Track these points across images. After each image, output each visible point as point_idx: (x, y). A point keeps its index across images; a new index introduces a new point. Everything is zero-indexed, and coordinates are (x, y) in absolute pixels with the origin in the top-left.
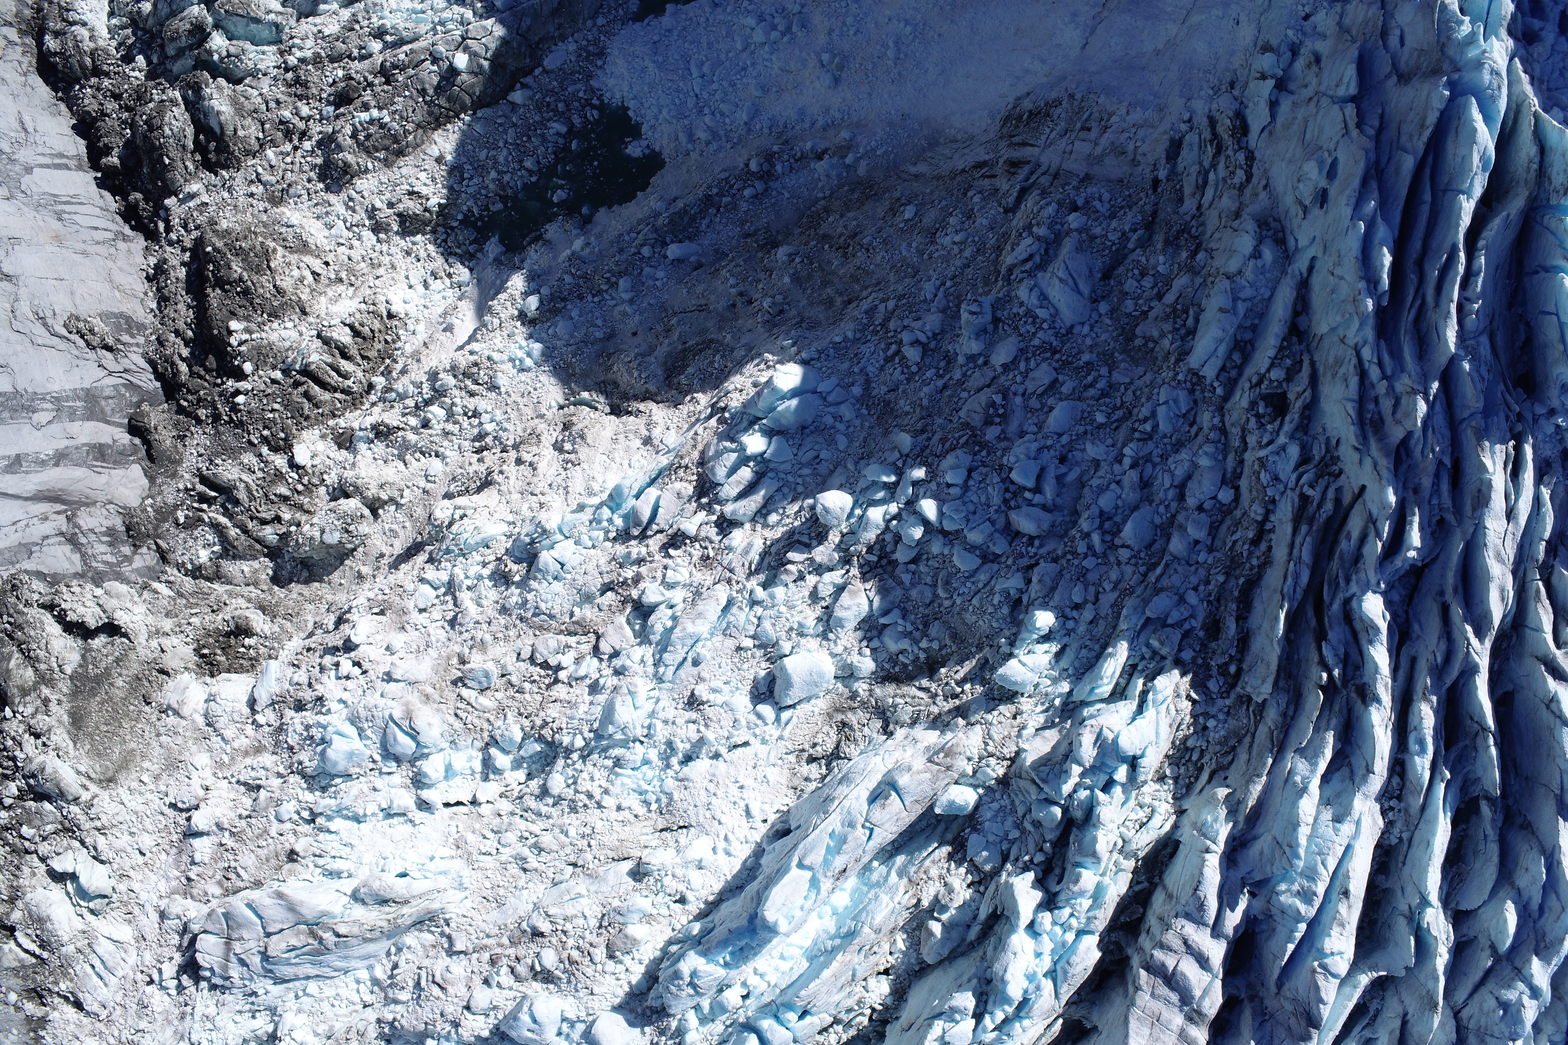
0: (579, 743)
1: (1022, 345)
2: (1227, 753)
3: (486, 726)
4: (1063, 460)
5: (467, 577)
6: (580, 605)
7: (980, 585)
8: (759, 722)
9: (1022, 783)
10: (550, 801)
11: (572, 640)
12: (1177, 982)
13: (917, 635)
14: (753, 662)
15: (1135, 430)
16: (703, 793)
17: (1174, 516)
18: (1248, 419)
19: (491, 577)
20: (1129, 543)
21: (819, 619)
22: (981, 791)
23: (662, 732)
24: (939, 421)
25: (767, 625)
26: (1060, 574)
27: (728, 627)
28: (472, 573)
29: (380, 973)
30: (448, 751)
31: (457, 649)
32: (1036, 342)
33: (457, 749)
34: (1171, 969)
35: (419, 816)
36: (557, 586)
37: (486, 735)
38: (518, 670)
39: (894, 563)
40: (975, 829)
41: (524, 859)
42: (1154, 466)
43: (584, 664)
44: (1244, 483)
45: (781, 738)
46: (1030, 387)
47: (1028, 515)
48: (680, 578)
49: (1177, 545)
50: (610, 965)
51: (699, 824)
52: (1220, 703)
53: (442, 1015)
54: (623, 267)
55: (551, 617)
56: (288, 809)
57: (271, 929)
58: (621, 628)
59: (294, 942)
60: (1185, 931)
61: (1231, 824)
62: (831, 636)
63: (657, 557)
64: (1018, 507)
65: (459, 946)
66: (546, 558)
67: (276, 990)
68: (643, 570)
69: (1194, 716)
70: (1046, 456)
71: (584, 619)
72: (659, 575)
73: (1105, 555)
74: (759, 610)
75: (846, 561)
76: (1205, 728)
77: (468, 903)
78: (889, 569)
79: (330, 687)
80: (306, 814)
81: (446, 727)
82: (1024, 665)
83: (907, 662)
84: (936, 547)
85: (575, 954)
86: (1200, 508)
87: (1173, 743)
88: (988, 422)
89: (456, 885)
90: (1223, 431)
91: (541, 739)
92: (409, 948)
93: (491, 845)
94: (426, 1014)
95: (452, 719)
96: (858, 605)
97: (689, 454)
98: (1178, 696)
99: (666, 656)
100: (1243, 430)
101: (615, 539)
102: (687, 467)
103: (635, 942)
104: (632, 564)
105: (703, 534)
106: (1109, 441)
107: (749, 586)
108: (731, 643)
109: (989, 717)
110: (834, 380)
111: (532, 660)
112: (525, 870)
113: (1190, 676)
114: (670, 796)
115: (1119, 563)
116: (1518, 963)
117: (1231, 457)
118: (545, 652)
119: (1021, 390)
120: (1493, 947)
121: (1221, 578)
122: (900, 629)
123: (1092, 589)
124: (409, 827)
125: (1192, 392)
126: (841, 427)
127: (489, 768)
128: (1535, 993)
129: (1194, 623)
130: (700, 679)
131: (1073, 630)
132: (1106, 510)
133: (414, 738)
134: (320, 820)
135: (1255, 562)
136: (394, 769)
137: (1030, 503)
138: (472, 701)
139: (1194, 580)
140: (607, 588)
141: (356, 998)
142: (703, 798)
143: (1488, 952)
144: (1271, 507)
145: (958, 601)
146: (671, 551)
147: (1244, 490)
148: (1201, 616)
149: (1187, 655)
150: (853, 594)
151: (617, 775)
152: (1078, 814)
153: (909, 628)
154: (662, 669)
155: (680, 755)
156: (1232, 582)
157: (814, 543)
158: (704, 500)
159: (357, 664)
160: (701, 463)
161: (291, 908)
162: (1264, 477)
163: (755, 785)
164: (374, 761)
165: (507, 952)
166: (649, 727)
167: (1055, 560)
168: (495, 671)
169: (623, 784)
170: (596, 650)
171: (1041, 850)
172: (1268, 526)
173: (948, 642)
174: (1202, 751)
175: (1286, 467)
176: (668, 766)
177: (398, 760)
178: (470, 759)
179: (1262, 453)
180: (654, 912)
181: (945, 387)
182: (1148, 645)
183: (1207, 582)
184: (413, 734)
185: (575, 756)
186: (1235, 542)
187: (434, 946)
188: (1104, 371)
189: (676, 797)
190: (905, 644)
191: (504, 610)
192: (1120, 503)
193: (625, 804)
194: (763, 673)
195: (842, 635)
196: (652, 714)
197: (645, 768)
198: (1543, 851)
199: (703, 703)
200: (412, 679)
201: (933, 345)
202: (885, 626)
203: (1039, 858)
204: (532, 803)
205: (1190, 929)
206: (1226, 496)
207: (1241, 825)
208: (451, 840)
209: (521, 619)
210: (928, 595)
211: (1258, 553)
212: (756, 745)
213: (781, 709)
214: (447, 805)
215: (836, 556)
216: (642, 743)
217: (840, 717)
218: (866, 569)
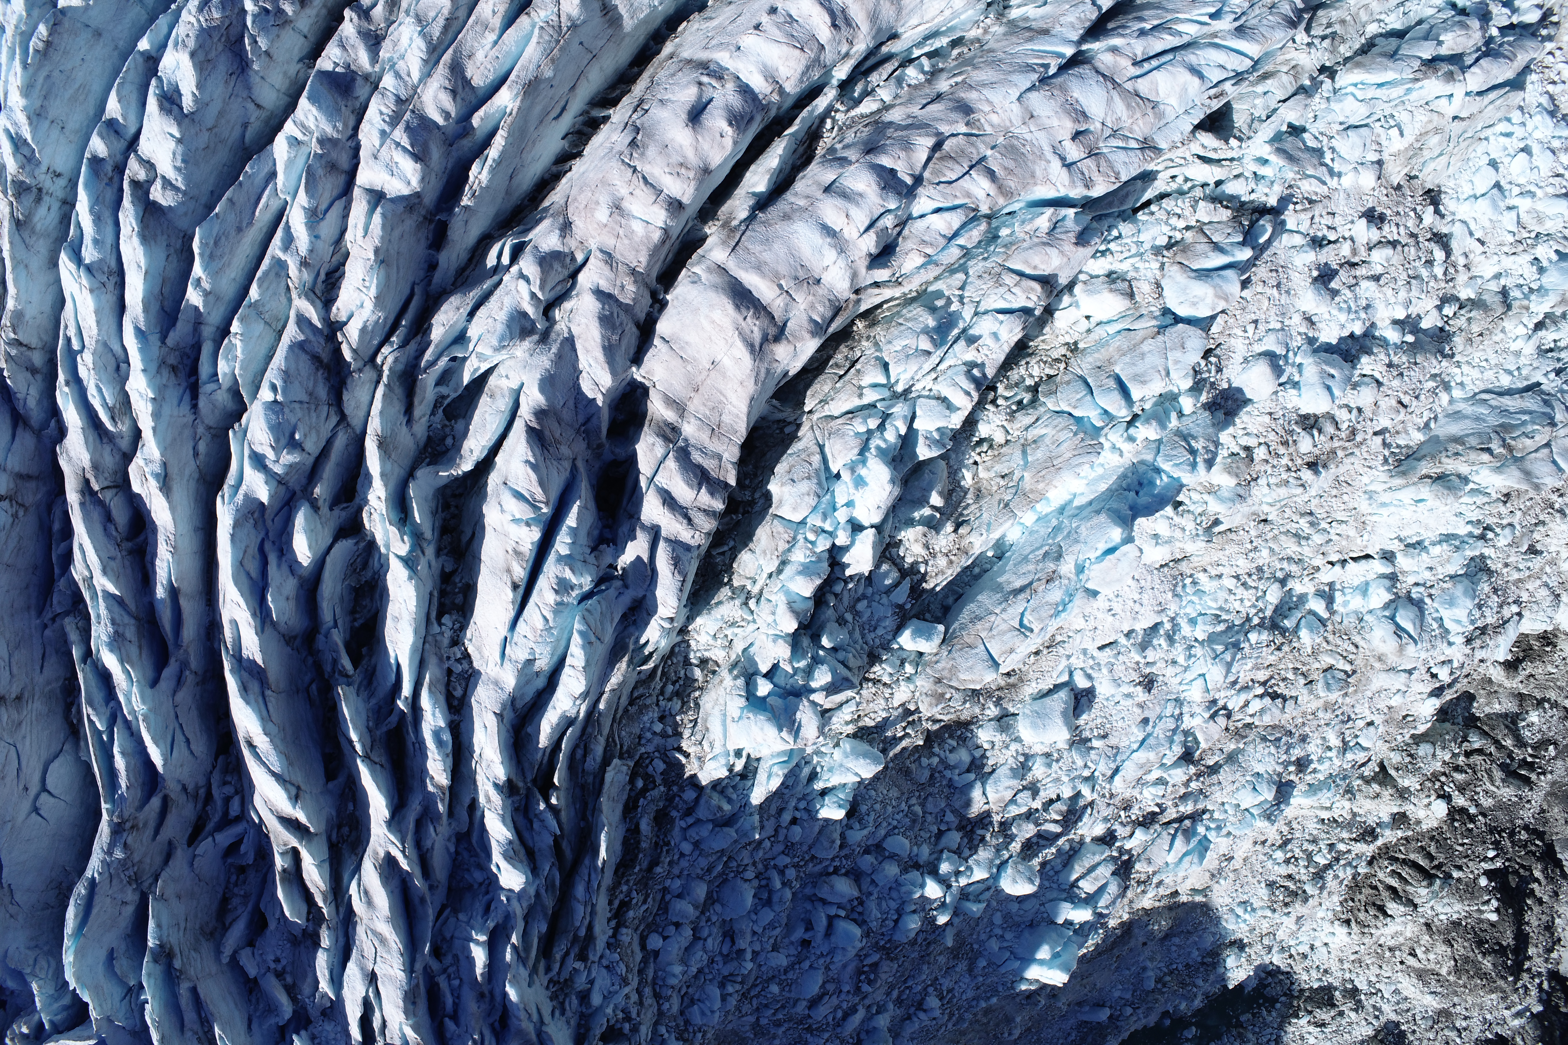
0: (1253, 637)
1: (839, 1030)
2: (640, 697)
3: (1331, 638)
4: (806, 944)
5: (1330, 759)
6: (1239, 751)
7: (885, 824)
8: (1090, 671)
9: (859, 663)
10: (1280, 575)
11: (1249, 720)
12: (695, 476)
13: (941, 768)
14: (1092, 725)
15: (742, 983)
16: (1145, 602)
17: (703, 913)
18: (638, 1015)
19: (1311, 761)
20: (746, 885)
21: (1030, 769)
22: (896, 646)
23: (1179, 653)
24: (915, 955)
25: (1080, 763)
26: (810, 848)
27: (1115, 755)
28: (1327, 764)
29: (1444, 398)
30: (1364, 611)
31: (1348, 700)
32: (826, 1035)
33: (1356, 613)
34: (703, 490)
35: (1395, 546)
36: (1260, 769)
37: (1330, 628)
38: (1298, 689)
39: (960, 828)
40: (901, 607)
41: (1312, 524)
42: (721, 953)
43: (1241, 704)
44: (639, 956)
45: (1069, 657)
46: (835, 1001)
47: (842, 896)
48: (1153, 790)
49: (701, 891)
50: (1252, 442)
51: (1151, 572)
52: (650, 748)
53: (1401, 374)
54: (1150, 998)
55: (1264, 739)
56: (1503, 539)
57: (1546, 451)
58: (1206, 740)
59: (1528, 442)
60: (692, 532)
61: (642, 641)
62: (1022, 759)
63: (1170, 803)
64: (851, 901)
65: (1378, 440)
66: (1268, 794)
67: (1538, 377)
68: (1182, 791)
69: (680, 735)
70: (825, 949)
71: (1238, 742)
72: (1170, 789)
73: (766, 868)
74: (1086, 773)
75: (1005, 826)
76: (661, 719)
77: (1365, 479)
78: (964, 823)
79: (1457, 652)
80: (1490, 535)
81: (1367, 636)
82: (857, 774)
83: (950, 741)
84: (925, 852)
85: (1282, 450)
86: (677, 925)
87: (697, 705)
88: (875, 966)
89: (1375, 496)
90: (657, 996)
91: (1283, 631)
92: (1419, 429)
93: (1336, 528)
94: (1416, 374)
95: (1361, 643)
96: (997, 791)
97: (1137, 895)
98: (700, 758)
99: (1173, 726)
100: (641, 1003)
101: (1204, 812)
102: (1139, 883)
103: (1228, 470)
104: (1191, 793)
105: (1128, 829)
106: (764, 969)
107: (1095, 796)
108: (1112, 741)
109: (884, 715)
110: (1003, 970)
111: (1285, 699)
112: (1311, 514)
113: (687, 775)
114: (1176, 595)
115: (754, 864)
116: (282, 489)
117: (651, 974)
118: (1274, 709)
119: (843, 996)
120: (314, 506)
121: (658, 870)
122: (957, 771)
123: (781, 838)
124: (1403, 534)
125: (687, 1022)
126: (999, 931)
127: (1328, 596)
128: (259, 461)
129: (683, 824)
130: (1141, 706)
131: (799, 800)
132: (766, 909)
133: (1398, 626)
134: (1477, 532)
135: (625, 888)
136: (1414, 590)
137: (840, 906)
138: (1342, 661)
139: (684, 863)
140: (1214, 769)
141: (1465, 368)
142: (1145, 596)
143: (320, 503)
144: (612, 940)
145: (903, 806)
146: (1157, 810)
147: (636, 948)
148: (676, 832)
149: (690, 795)
150: (1000, 801)
151: (1221, 609)
152: (806, 642)
153: (948, 774)
154: (1177, 712)
155: (1162, 632)
156: (645, 865)
157: (1035, 840)
158: (1125, 857)
159: (1434, 676)
160: (1127, 888)
161: (1528, 474)
162: (622, 969)
163: (1096, 612)
164: (1430, 596)
165: (1341, 443)
166: (1190, 656)
167: (813, 857)
168: (1320, 687)
169: (1216, 600)
170: (1229, 716)
171: (836, 595)
172: (613, 923)
173: (913, 767)
174: (662, 693)
175: (603, 981)
176: (1172, 619)
177: (1409, 599)
178: (1345, 604)
179: (626, 990)
180: (1206, 497)
181: (905, 982)
182: (730, 801)
183: (671, 863)
184: (1399, 631)
185: (1256, 621)
186: (645, 902)
187: (1397, 433)
188: (764, 1021)
189: (1170, 594)
190: (953, 758)
191: (1304, 739)
192: (754, 917)
193: (1215, 583)
194: (1084, 716)
195: (1011, 761)
196: (1186, 669)
197: (1194, 615)
198: (273, 624)
199: (1140, 683)
200: (1391, 674)
201: (912, 1010)
202: (968, 771)
203: (838, 588)
204: (1294, 568)
205: (686, 535)
206: (655, 942)
207: (633, 639)
208: (1369, 528)
209: (1290, 734)
210: (930, 807)
211: (622, 896)
212: (1092, 648)
213: (1068, 684)
214: (1368, 557)
215: (1014, 830)
216: (1196, 640)
217: (1012, 680)
218: (986, 821)
